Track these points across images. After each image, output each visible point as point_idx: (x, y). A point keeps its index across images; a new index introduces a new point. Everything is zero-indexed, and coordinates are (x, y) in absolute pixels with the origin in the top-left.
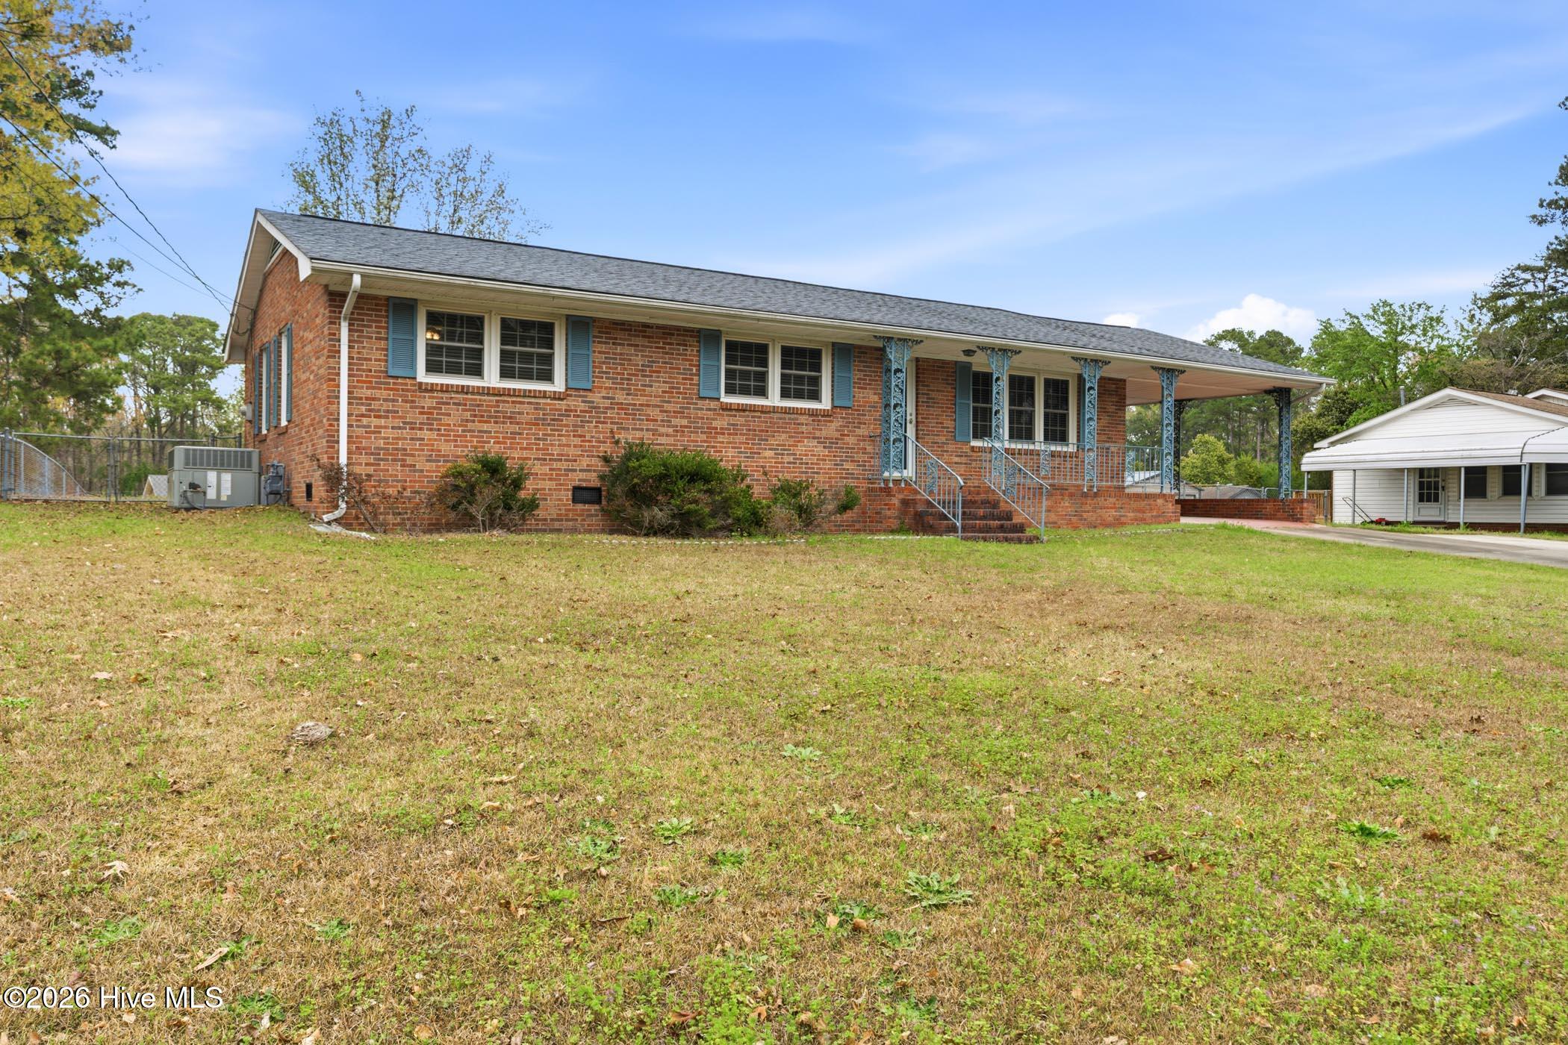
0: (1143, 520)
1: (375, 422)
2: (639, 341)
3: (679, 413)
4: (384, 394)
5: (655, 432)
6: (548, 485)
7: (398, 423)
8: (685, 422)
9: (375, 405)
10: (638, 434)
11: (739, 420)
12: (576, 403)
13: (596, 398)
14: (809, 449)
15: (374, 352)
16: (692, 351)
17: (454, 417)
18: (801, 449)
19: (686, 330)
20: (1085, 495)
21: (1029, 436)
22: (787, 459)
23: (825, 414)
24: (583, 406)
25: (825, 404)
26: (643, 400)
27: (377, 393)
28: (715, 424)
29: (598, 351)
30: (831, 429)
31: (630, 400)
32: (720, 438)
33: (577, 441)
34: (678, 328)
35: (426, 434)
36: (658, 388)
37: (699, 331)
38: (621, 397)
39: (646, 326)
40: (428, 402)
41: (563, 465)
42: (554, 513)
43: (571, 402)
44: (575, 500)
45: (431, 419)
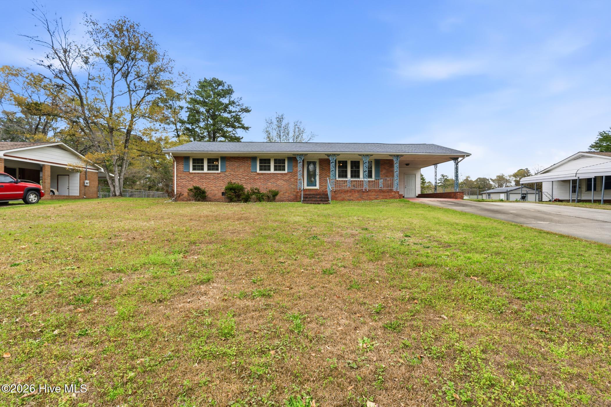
0: (386, 198)
1: (182, 180)
2: (237, 161)
3: (247, 176)
4: (183, 175)
5: (241, 180)
6: (216, 192)
7: (186, 181)
8: (248, 178)
9: (182, 177)
10: (237, 181)
11: (262, 176)
12: (223, 175)
13: (227, 173)
14: (281, 183)
15: (181, 167)
16: (249, 162)
17: (197, 179)
18: (278, 182)
19: (248, 157)
20: (364, 192)
21: (346, 176)
22: (274, 185)
23: (285, 174)
24: (224, 175)
25: (286, 172)
26: (237, 173)
27: (182, 175)
28: (255, 178)
29: (227, 164)
30: (287, 177)
31: (235, 173)
32: (257, 181)
33: (223, 183)
34: (246, 157)
35: (191, 182)
36: (241, 170)
37: (251, 157)
38: (232, 173)
39: (238, 157)
40: (191, 176)
41: (220, 188)
42: (218, 198)
43: (221, 175)
44: (222, 195)
45: (192, 179)
